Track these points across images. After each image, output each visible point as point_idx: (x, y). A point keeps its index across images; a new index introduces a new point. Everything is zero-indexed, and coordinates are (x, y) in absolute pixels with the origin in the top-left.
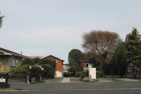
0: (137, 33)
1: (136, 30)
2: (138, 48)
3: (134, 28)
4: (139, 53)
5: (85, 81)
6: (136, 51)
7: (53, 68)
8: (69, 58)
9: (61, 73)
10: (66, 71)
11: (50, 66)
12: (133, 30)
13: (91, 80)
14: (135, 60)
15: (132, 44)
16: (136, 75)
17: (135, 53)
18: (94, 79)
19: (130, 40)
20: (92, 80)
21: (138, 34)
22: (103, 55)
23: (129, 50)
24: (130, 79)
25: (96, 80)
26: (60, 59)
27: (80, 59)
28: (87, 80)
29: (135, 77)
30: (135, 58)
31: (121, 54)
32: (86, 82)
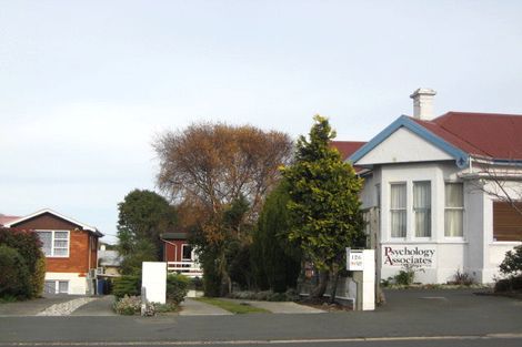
0: (330, 134)
1: (325, 123)
2: (328, 190)
3: (318, 118)
4: (330, 210)
5: (123, 312)
6: (320, 203)
7: (23, 261)
8: (121, 222)
9: (84, 279)
10: (111, 273)
11: (13, 253)
12: (317, 126)
13: (144, 307)
14: (315, 233)
15: (309, 176)
16: (324, 290)
17: (318, 208)
18: (158, 304)
19: (306, 160)
20: (148, 307)
21: (334, 140)
22: (227, 213)
23: (297, 197)
24: (300, 306)
25: (164, 306)
26: (81, 228)
27: (160, 226)
28: (129, 308)
29: (321, 296)
30: (317, 228)
31: (281, 213)
32: (127, 314)
